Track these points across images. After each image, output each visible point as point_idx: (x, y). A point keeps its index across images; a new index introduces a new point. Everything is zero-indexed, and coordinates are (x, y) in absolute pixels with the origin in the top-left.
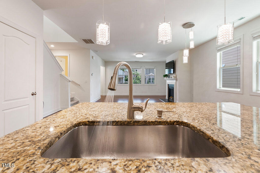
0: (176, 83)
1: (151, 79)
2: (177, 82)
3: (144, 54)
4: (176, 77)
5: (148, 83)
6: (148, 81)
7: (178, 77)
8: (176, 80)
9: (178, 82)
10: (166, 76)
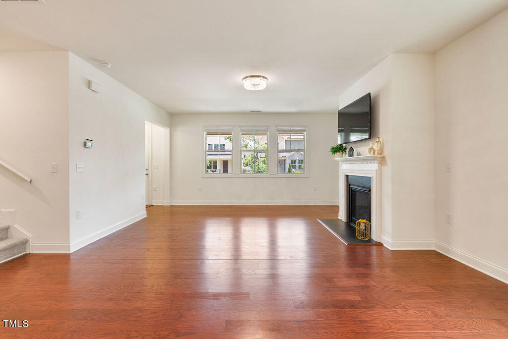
0: (380, 172)
1: (297, 162)
2: (384, 168)
3: (272, 78)
4: (381, 151)
5: (290, 171)
6: (289, 167)
7: (386, 153)
8: (382, 161)
9: (388, 170)
10: (339, 149)
